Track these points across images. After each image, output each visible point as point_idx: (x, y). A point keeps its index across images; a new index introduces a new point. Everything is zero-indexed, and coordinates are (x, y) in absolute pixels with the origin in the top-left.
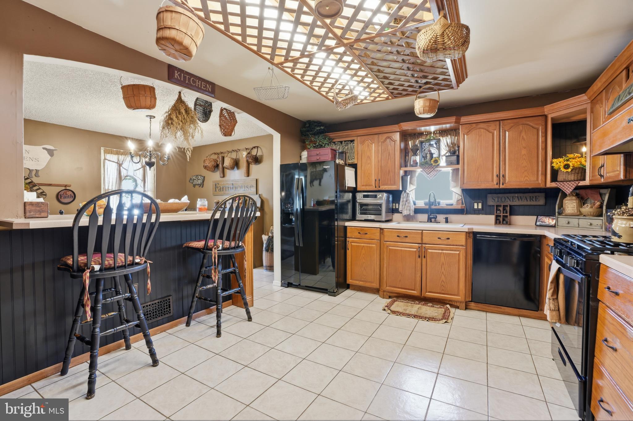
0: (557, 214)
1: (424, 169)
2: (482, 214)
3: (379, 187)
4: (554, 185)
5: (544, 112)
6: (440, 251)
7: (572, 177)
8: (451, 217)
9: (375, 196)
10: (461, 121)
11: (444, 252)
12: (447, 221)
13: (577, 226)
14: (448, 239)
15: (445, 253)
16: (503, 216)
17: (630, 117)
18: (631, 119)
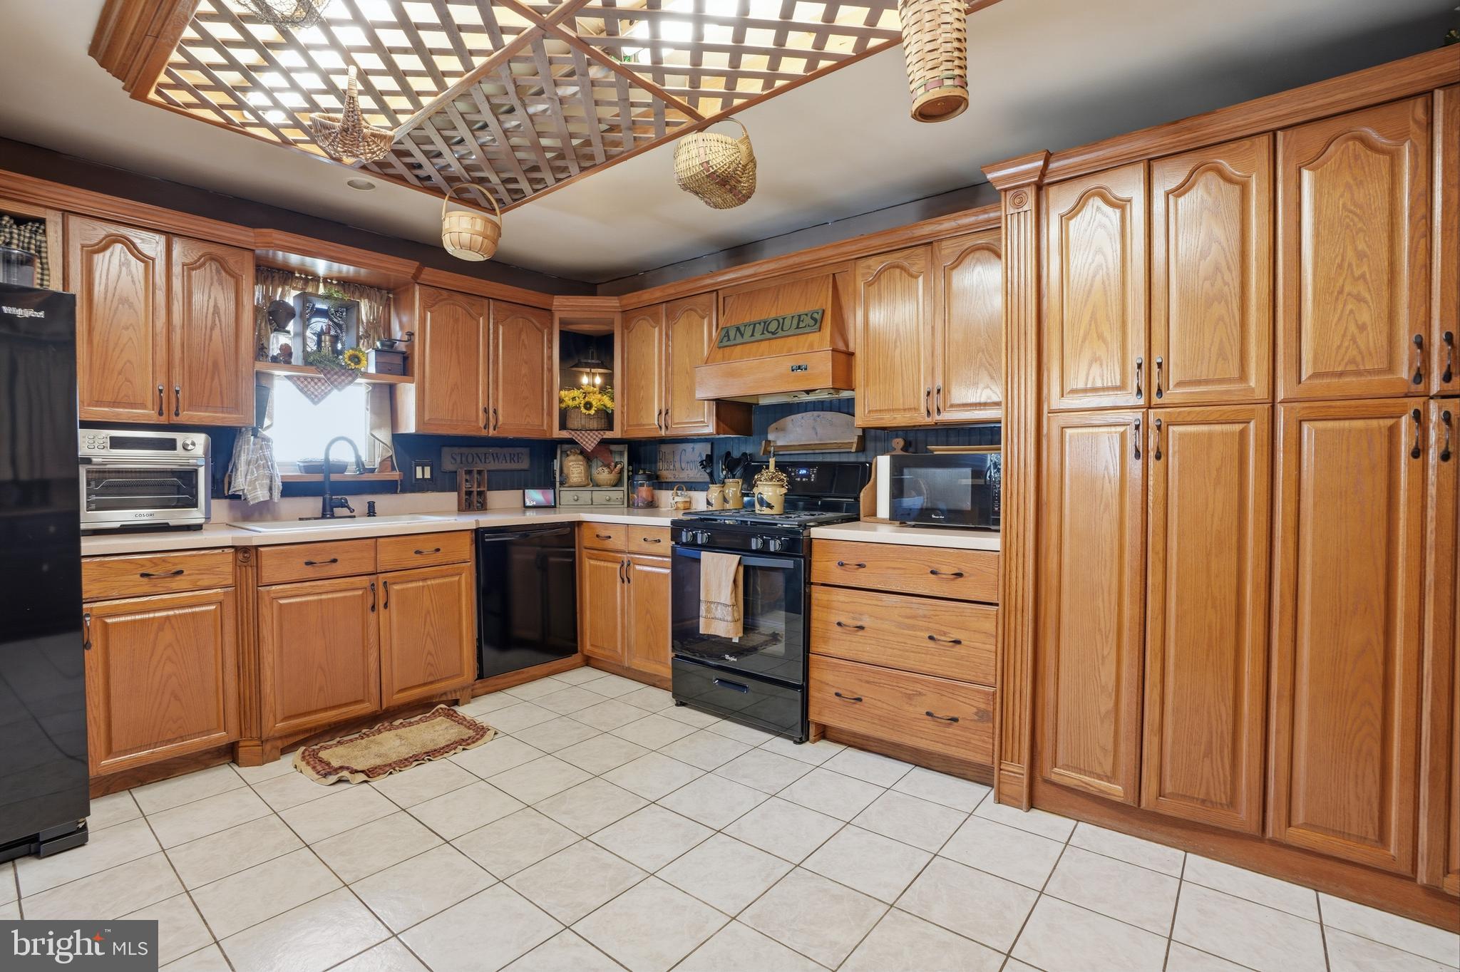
0: (558, 484)
1: (329, 376)
2: (433, 491)
3: (177, 414)
4: (565, 434)
5: (552, 305)
6: (421, 584)
7: (594, 424)
8: (381, 501)
9: (171, 445)
10: (422, 276)
11: (429, 582)
12: (371, 512)
13: (590, 502)
14: (438, 550)
15: (432, 585)
16: (478, 492)
17: (796, 364)
18: (799, 368)
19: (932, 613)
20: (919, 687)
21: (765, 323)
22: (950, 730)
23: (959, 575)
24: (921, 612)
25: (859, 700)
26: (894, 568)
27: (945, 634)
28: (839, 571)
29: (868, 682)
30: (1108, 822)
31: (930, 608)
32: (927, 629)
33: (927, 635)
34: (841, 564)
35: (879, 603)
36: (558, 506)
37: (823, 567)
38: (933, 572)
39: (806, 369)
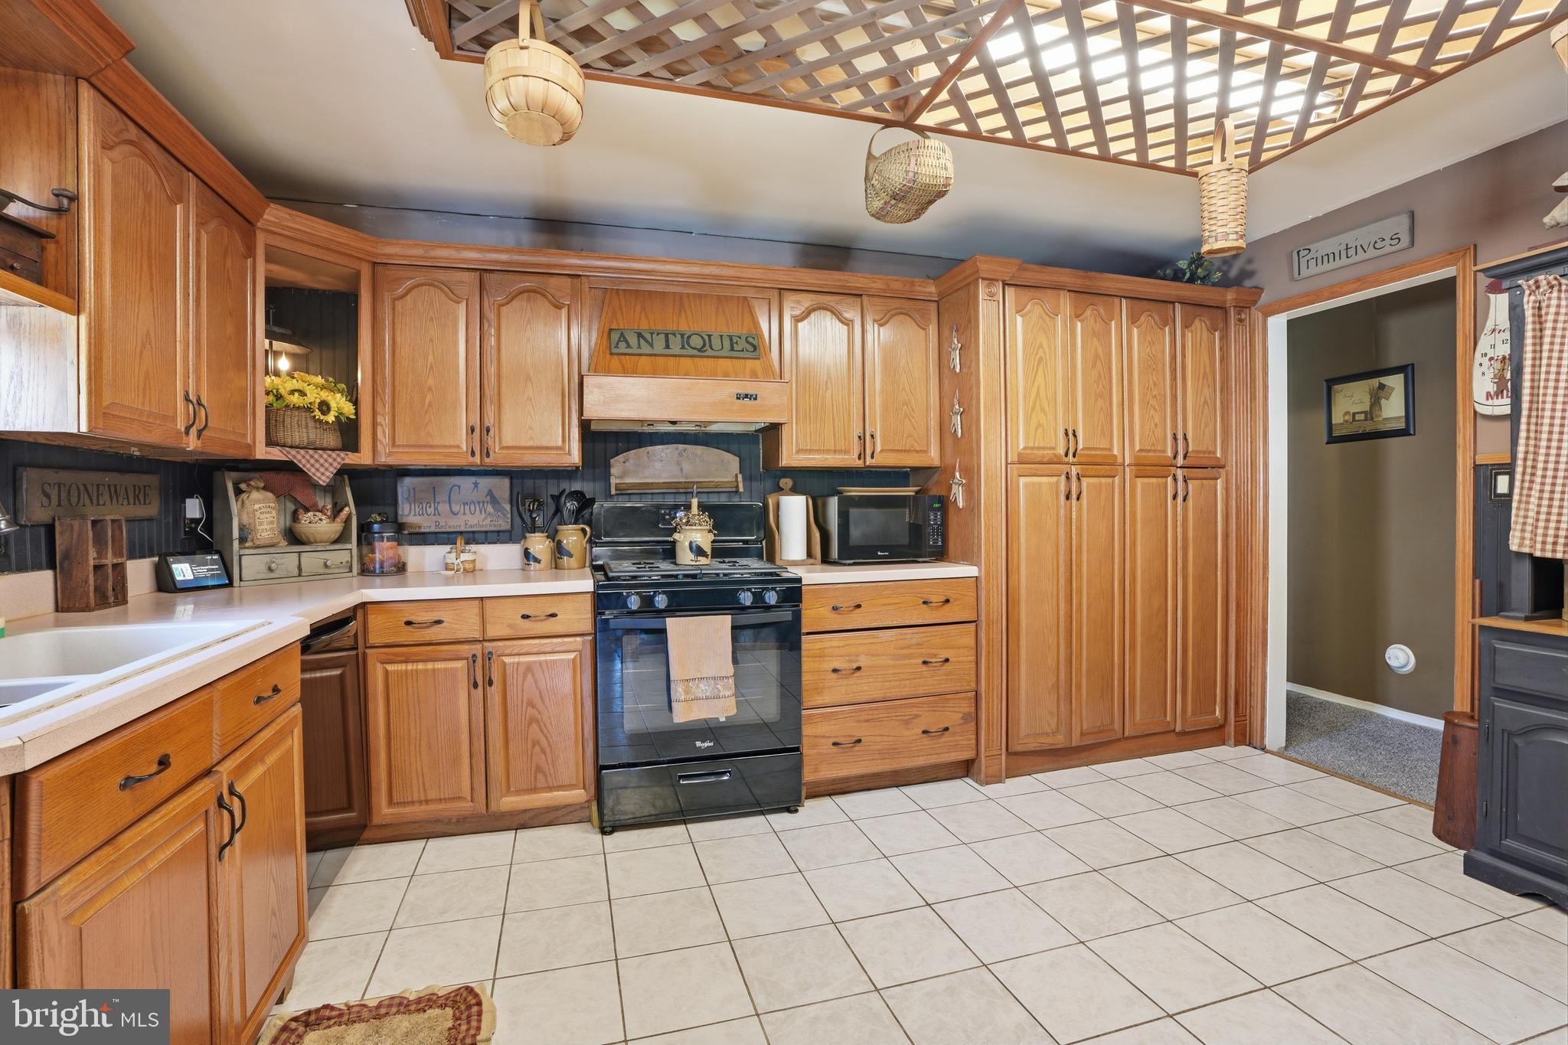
0: (235, 544)
4: (276, 454)
7: (329, 439)
13: (296, 572)
17: (742, 391)
18: (746, 396)
19: (925, 639)
20: (914, 711)
21: (682, 336)
22: (943, 739)
23: (947, 601)
24: (914, 641)
25: (859, 741)
26: (890, 604)
27: (935, 656)
28: (834, 615)
29: (867, 721)
30: (1046, 766)
31: (922, 635)
32: (921, 655)
33: (920, 661)
34: (835, 609)
35: (875, 640)
36: (236, 582)
37: (813, 614)
38: (925, 603)
39: (756, 399)
